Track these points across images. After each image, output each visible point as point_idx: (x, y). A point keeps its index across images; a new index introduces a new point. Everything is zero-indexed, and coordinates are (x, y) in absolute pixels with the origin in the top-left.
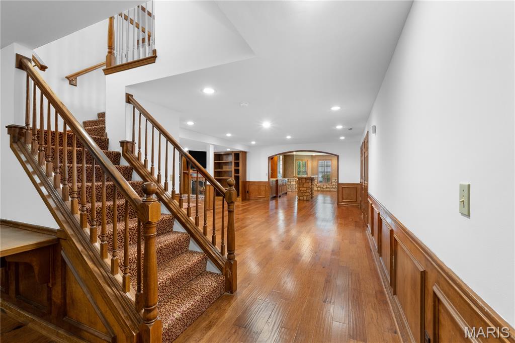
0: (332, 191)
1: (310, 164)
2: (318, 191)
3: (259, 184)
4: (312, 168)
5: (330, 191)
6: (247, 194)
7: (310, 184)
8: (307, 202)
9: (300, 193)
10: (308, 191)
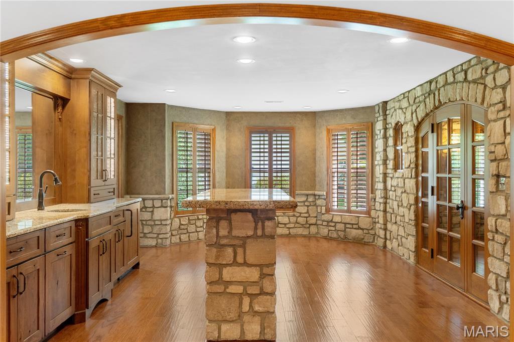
1: (220, 143)
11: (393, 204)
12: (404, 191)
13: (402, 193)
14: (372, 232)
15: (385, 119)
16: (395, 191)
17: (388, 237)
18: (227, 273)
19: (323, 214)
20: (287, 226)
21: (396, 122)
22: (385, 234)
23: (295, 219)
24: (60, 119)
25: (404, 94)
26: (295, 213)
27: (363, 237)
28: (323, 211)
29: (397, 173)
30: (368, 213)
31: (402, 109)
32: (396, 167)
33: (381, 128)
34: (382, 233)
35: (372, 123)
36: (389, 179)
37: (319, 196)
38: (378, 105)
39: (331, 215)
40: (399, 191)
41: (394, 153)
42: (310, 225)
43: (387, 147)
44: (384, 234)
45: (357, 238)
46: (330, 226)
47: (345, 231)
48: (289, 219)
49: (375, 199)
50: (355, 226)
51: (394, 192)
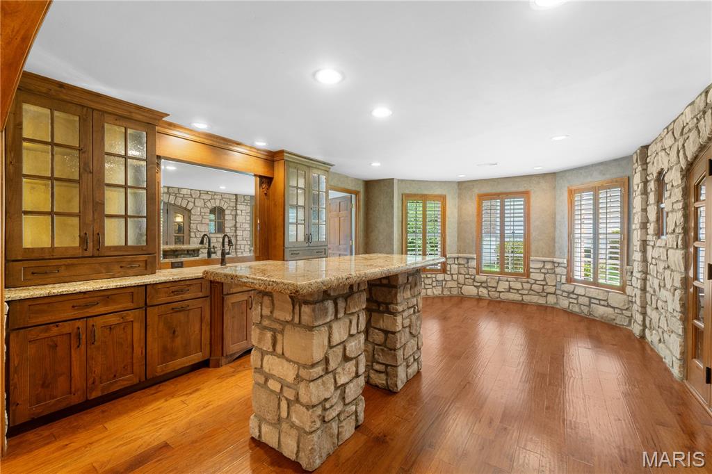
0: (530, 303)
2: (479, 299)
4: (460, 222)
5: (521, 303)
11: (653, 282)
12: (666, 266)
13: (665, 268)
14: (627, 313)
15: (645, 170)
16: (656, 265)
17: (648, 325)
18: (267, 363)
19: (563, 284)
20: (520, 292)
21: (659, 169)
22: (644, 320)
23: (529, 285)
24: (265, 194)
25: (667, 128)
26: (529, 280)
27: (614, 317)
28: (564, 281)
29: (659, 240)
30: (622, 289)
31: (665, 149)
32: (659, 233)
33: (639, 181)
34: (639, 318)
35: (629, 178)
36: (649, 248)
37: (559, 263)
38: (636, 152)
39: (573, 286)
40: (662, 265)
41: (657, 213)
42: (548, 293)
43: (648, 205)
44: (642, 319)
45: (606, 317)
46: (571, 298)
47: (589, 306)
48: (522, 285)
49: (632, 272)
50: (602, 303)
51: (655, 267)
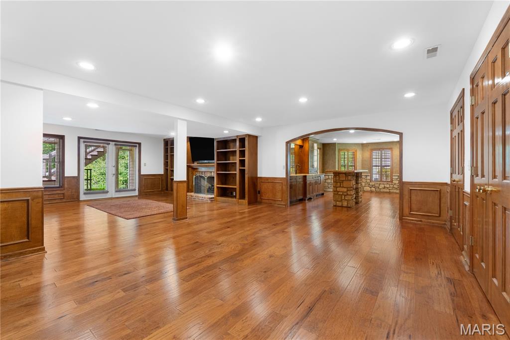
0: (393, 193)
1: (359, 156)
2: (371, 192)
3: (272, 181)
4: (362, 161)
5: (389, 193)
6: (259, 195)
7: (354, 182)
8: (348, 211)
9: (337, 196)
10: (349, 193)
18: (338, 189)
26: (393, 183)
48: (390, 186)
